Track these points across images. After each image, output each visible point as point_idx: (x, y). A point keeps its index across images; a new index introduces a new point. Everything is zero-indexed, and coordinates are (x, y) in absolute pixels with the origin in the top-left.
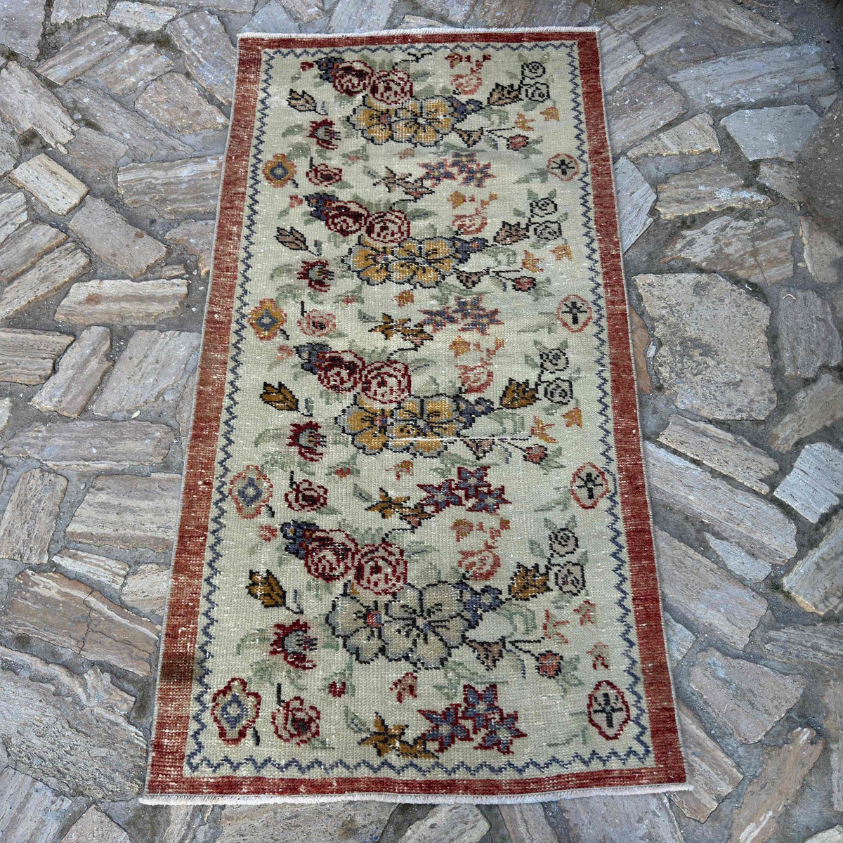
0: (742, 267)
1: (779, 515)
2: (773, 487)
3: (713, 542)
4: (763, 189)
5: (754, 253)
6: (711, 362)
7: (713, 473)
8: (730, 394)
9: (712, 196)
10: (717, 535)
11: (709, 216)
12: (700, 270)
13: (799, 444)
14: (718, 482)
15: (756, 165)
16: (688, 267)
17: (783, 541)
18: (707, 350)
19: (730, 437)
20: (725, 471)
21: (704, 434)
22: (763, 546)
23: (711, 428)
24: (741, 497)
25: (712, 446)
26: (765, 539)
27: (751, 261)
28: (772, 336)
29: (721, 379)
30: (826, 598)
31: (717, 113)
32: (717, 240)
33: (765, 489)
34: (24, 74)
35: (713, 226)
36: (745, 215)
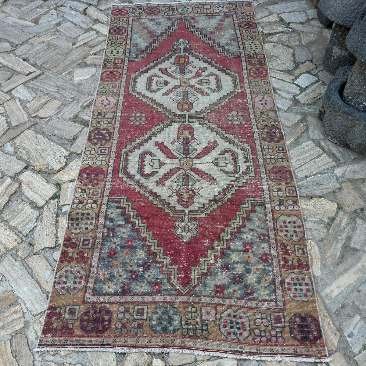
0: (285, 43)
1: (295, 86)
2: (294, 81)
3: (278, 92)
4: (291, 28)
5: (289, 40)
6: (278, 59)
7: (278, 79)
8: (283, 65)
9: (277, 29)
10: (280, 90)
11: (276, 33)
12: (274, 43)
13: (300, 74)
14: (280, 81)
15: (289, 23)
16: (271, 42)
17: (297, 91)
18: (276, 57)
19: (283, 73)
20: (281, 78)
21: (276, 72)
22: (291, 92)
23: (278, 71)
24: (285, 83)
25: (278, 74)
26: (292, 91)
27: (288, 42)
28: (294, 55)
29: (280, 62)
30: (307, 100)
31: (278, 14)
32: (279, 38)
33: (292, 81)
34: (94, 8)
35: (278, 35)
36: (286, 33)
